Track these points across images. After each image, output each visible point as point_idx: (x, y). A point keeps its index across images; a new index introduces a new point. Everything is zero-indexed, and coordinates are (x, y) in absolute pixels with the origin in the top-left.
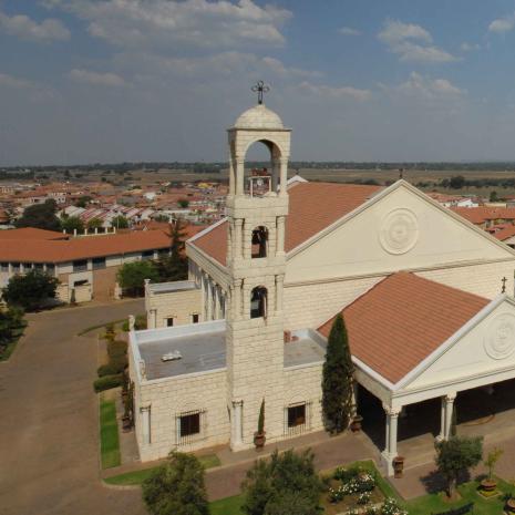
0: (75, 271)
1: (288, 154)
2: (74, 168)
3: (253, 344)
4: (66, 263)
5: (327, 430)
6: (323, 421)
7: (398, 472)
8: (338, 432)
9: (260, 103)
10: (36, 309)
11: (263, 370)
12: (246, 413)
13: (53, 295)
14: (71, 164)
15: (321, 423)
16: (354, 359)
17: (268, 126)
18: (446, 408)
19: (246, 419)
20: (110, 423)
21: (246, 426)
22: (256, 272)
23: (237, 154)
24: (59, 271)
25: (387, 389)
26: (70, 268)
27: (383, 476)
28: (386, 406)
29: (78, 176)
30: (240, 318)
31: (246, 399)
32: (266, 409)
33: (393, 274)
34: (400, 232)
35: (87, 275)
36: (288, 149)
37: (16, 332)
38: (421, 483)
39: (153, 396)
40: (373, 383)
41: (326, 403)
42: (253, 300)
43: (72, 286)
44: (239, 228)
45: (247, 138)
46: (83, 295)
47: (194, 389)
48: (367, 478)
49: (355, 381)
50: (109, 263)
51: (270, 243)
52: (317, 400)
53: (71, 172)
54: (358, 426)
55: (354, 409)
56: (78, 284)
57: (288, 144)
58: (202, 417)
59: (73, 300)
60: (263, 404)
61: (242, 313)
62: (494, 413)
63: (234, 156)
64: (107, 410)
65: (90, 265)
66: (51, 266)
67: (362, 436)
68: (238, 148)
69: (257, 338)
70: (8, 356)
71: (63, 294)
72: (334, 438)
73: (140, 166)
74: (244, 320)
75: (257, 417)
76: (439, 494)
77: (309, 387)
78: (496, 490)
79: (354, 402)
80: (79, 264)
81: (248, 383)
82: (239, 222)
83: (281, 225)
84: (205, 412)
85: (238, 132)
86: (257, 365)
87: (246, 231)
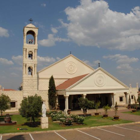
3: (29, 82)
9: (31, 23)
11: (31, 89)
17: (32, 27)
22: (29, 63)
23: (25, 33)
36: (37, 33)
44: (25, 51)
47: (14, 95)
51: (33, 56)
52: (47, 101)
54: (59, 108)
57: (37, 32)
58: (16, 103)
61: (26, 73)
69: (30, 80)
74: (26, 75)
77: (44, 96)
79: (57, 101)
81: (27, 92)
82: (25, 49)
83: (36, 52)
84: (17, 101)
85: (25, 28)
86: (30, 88)
87: (27, 52)
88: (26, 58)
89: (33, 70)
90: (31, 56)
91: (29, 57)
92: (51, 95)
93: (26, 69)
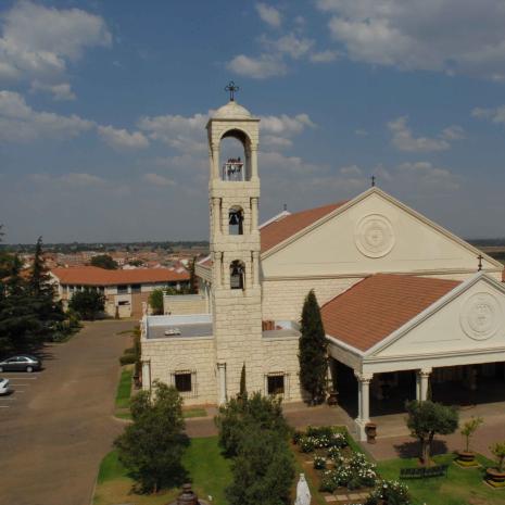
0: (119, 293)
1: (257, 142)
2: (133, 244)
3: (234, 312)
4: (112, 286)
5: (305, 402)
6: (302, 393)
7: (371, 438)
8: (315, 405)
9: (232, 100)
10: (92, 319)
11: (243, 338)
12: (229, 375)
13: (102, 308)
14: (131, 242)
15: (300, 395)
16: (328, 336)
17: (238, 118)
18: (420, 383)
19: (229, 381)
20: (127, 383)
21: (230, 386)
22: (234, 247)
23: (213, 141)
24: (108, 292)
25: (358, 355)
26: (115, 291)
27: (356, 440)
28: (357, 373)
29: (135, 250)
30: (221, 287)
31: (228, 362)
32: (247, 374)
33: (371, 276)
34: (375, 237)
35: (127, 297)
36: (257, 138)
37: (75, 329)
38: (394, 449)
39: (152, 352)
40: (345, 354)
41: (302, 375)
42: (233, 275)
43: (117, 304)
44: (217, 207)
45: (220, 127)
46: (125, 312)
48: (337, 436)
49: (330, 357)
50: (144, 289)
51: (246, 222)
52: (295, 373)
53: (131, 247)
54: (335, 400)
55: (330, 384)
56: (121, 303)
58: (193, 377)
59: (117, 314)
60: (244, 367)
61: (223, 284)
62: (475, 404)
63: (211, 144)
64: (126, 375)
65: (129, 290)
66: (102, 288)
67: (338, 409)
68: (213, 136)
69: (237, 307)
70: (66, 341)
71: (110, 310)
72: (311, 409)
73: (179, 243)
74: (224, 289)
75: (239, 380)
76: (413, 459)
77: (287, 359)
78: (475, 462)
79: (330, 377)
80: (122, 288)
81: (231, 348)
82: (217, 201)
83: (254, 206)
84: (195, 373)
85: (213, 123)
86: (238, 333)
87: (223, 210)
88: (221, 230)
89: (248, 270)
90: (237, 220)
91: (232, 222)
92: (311, 358)
93: (222, 268)
